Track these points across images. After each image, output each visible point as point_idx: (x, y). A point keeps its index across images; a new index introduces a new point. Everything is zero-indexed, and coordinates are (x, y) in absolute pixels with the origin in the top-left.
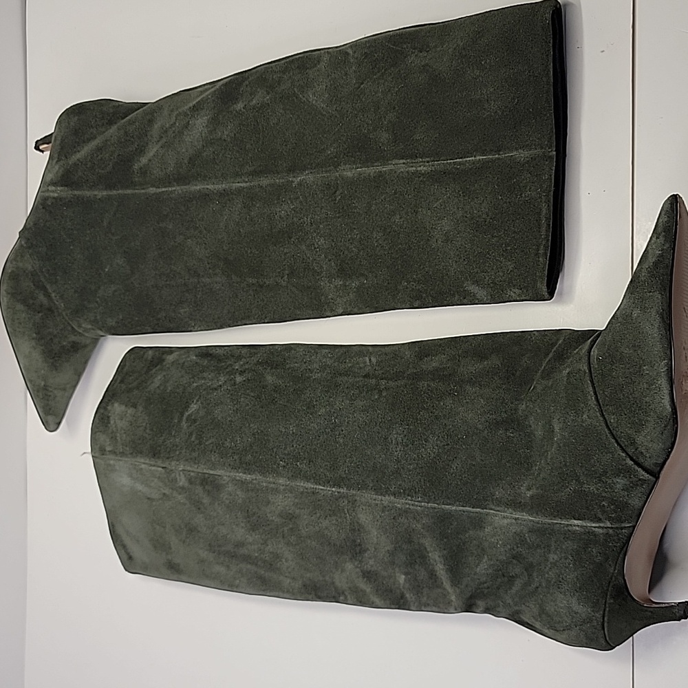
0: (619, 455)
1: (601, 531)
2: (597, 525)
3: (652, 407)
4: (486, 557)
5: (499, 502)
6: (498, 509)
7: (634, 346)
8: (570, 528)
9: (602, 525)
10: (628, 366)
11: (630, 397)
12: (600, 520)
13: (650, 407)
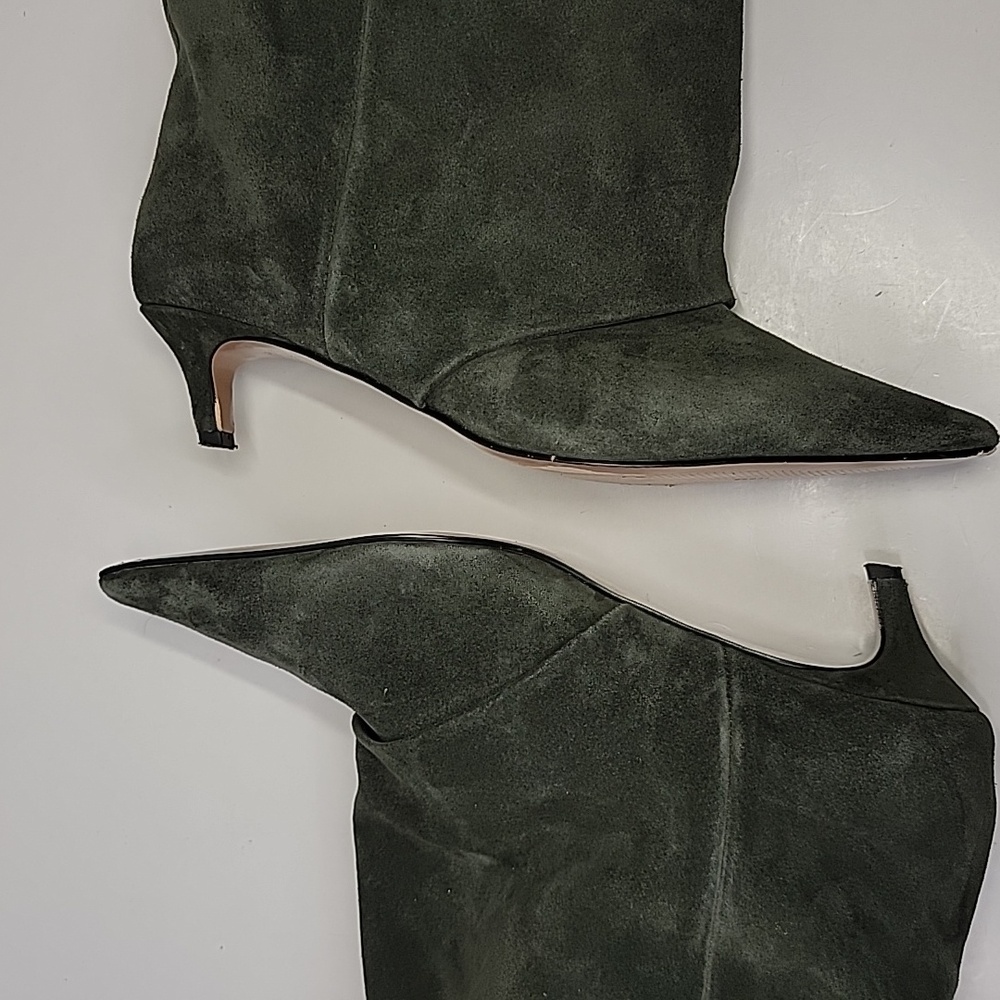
0: (575, 651)
1: (737, 695)
2: (726, 700)
3: (479, 578)
4: (811, 969)
5: (687, 924)
6: (702, 927)
7: (361, 614)
8: (738, 753)
9: (724, 692)
10: (400, 626)
11: (459, 621)
12: (715, 696)
13: (480, 582)
